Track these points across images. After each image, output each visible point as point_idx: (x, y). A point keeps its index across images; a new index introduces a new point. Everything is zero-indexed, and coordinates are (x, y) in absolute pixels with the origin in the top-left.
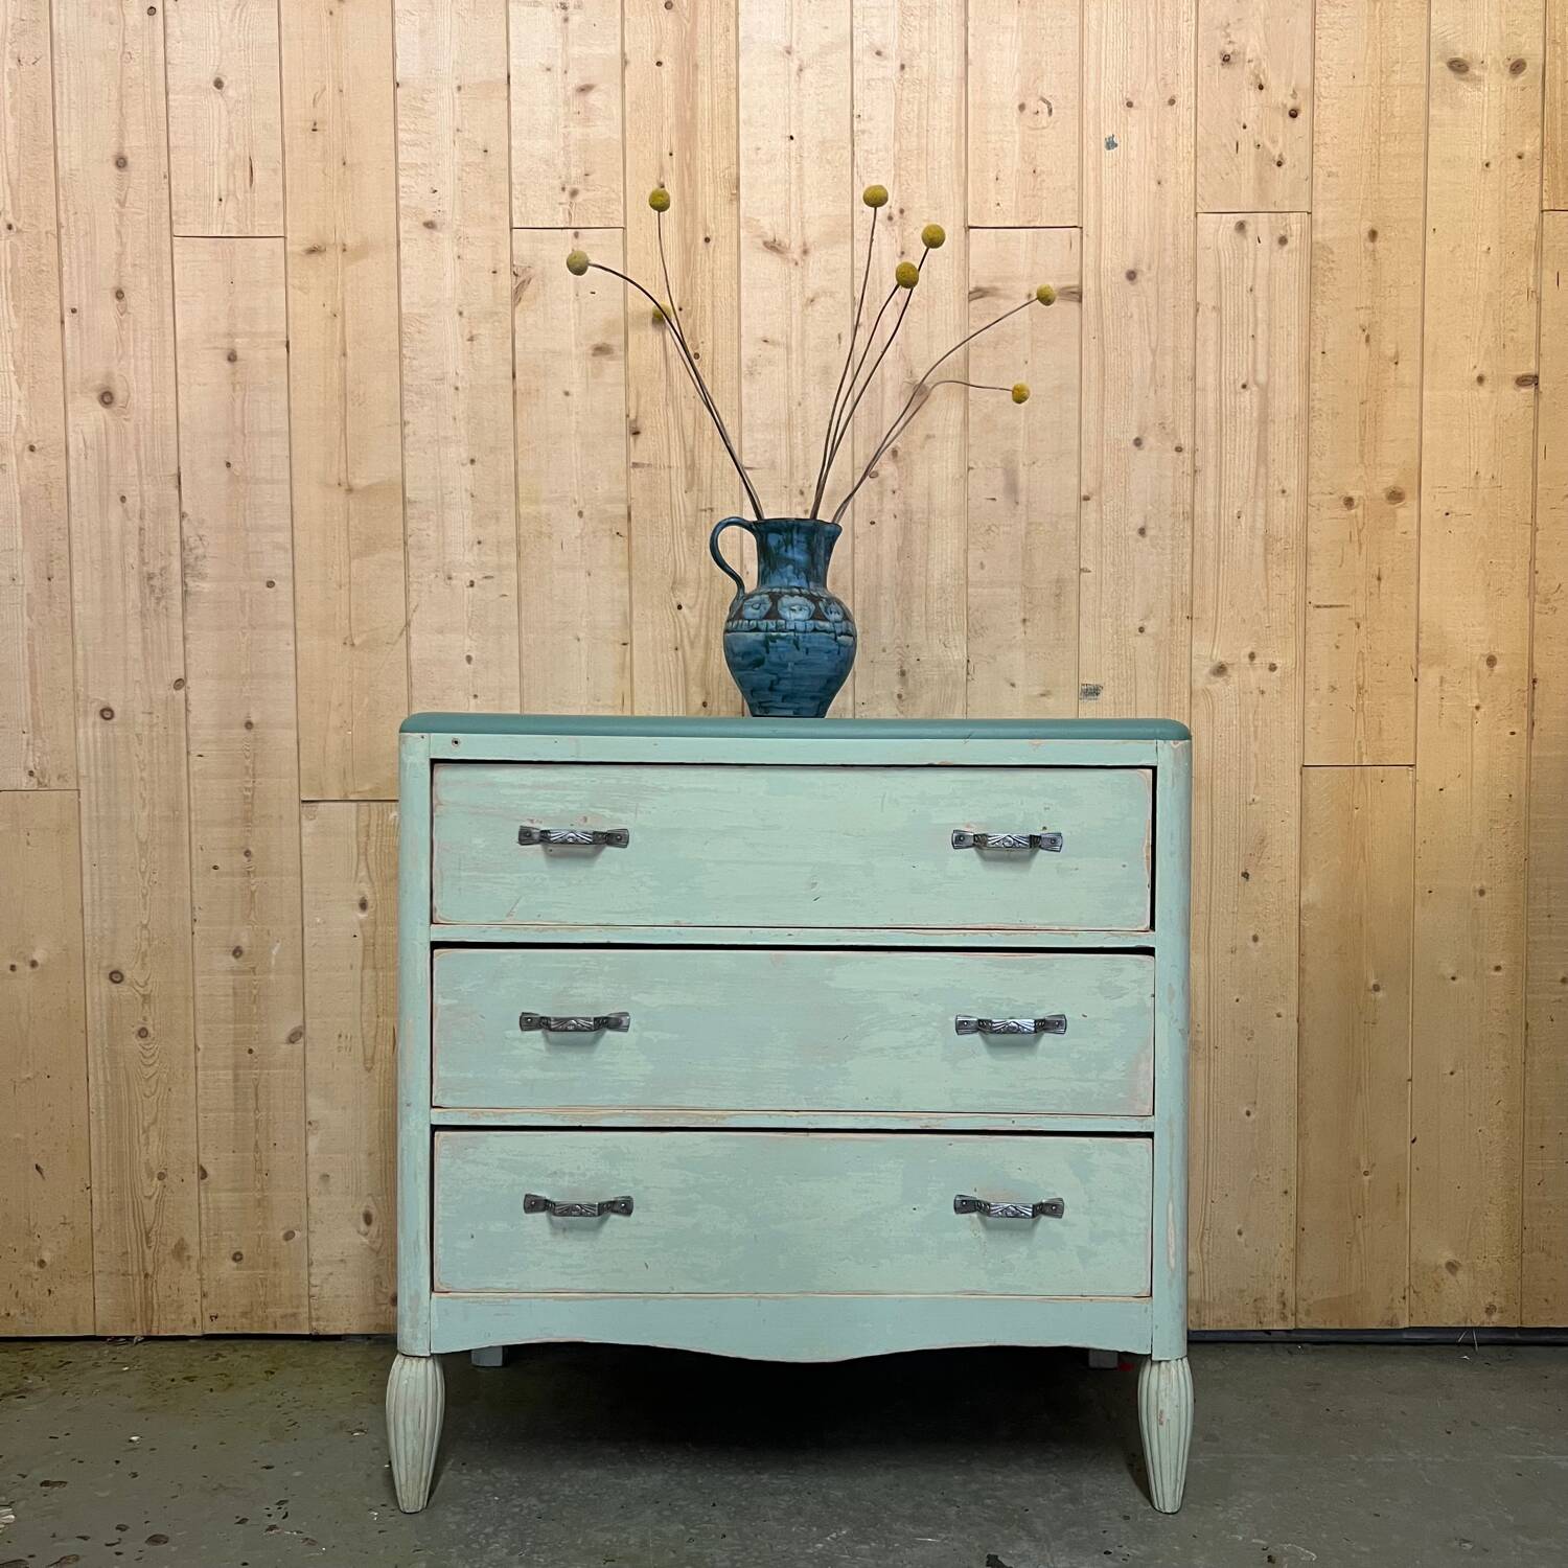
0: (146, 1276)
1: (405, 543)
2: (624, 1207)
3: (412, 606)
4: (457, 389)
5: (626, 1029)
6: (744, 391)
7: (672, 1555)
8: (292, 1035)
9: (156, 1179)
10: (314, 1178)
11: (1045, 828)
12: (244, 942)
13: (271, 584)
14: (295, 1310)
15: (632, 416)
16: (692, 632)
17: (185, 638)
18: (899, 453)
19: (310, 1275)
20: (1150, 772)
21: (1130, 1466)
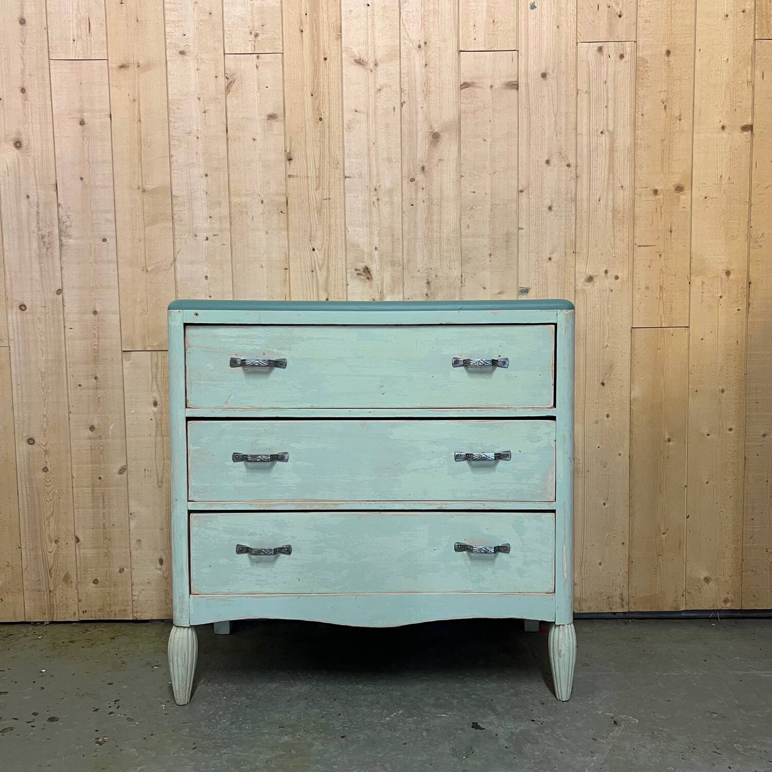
0: (50, 591)
1: (173, 218)
2: (287, 550)
3: (177, 251)
4: (198, 138)
5: (287, 461)
6: (345, 138)
7: (313, 724)
8: (121, 470)
9: (54, 543)
10: (133, 542)
11: (500, 356)
12: (95, 423)
13: (104, 240)
14: (125, 608)
15: (288, 151)
16: (321, 262)
17: (61, 269)
18: (426, 169)
19: (132, 590)
20: (553, 326)
21: (545, 679)
